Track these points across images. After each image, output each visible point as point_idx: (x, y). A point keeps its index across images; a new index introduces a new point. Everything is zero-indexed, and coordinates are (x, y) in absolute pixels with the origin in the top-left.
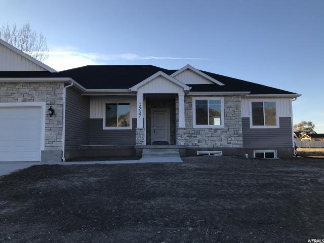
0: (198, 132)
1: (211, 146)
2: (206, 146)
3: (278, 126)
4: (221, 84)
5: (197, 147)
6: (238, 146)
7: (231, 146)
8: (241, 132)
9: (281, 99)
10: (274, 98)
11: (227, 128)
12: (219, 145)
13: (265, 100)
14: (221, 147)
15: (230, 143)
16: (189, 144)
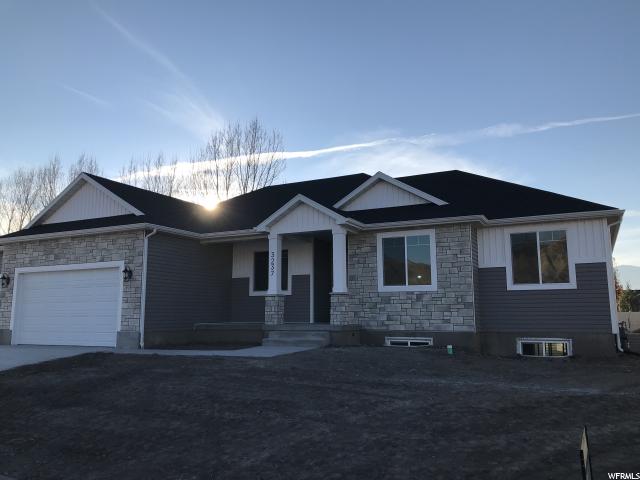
0: (387, 299)
1: (412, 328)
2: (402, 328)
3: (572, 284)
4: (440, 202)
5: (384, 328)
6: (465, 329)
7: (450, 328)
8: (471, 299)
9: (581, 224)
10: (562, 221)
11: (442, 291)
12: (426, 325)
13: (539, 228)
14: (431, 329)
15: (448, 321)
16: (372, 323)
